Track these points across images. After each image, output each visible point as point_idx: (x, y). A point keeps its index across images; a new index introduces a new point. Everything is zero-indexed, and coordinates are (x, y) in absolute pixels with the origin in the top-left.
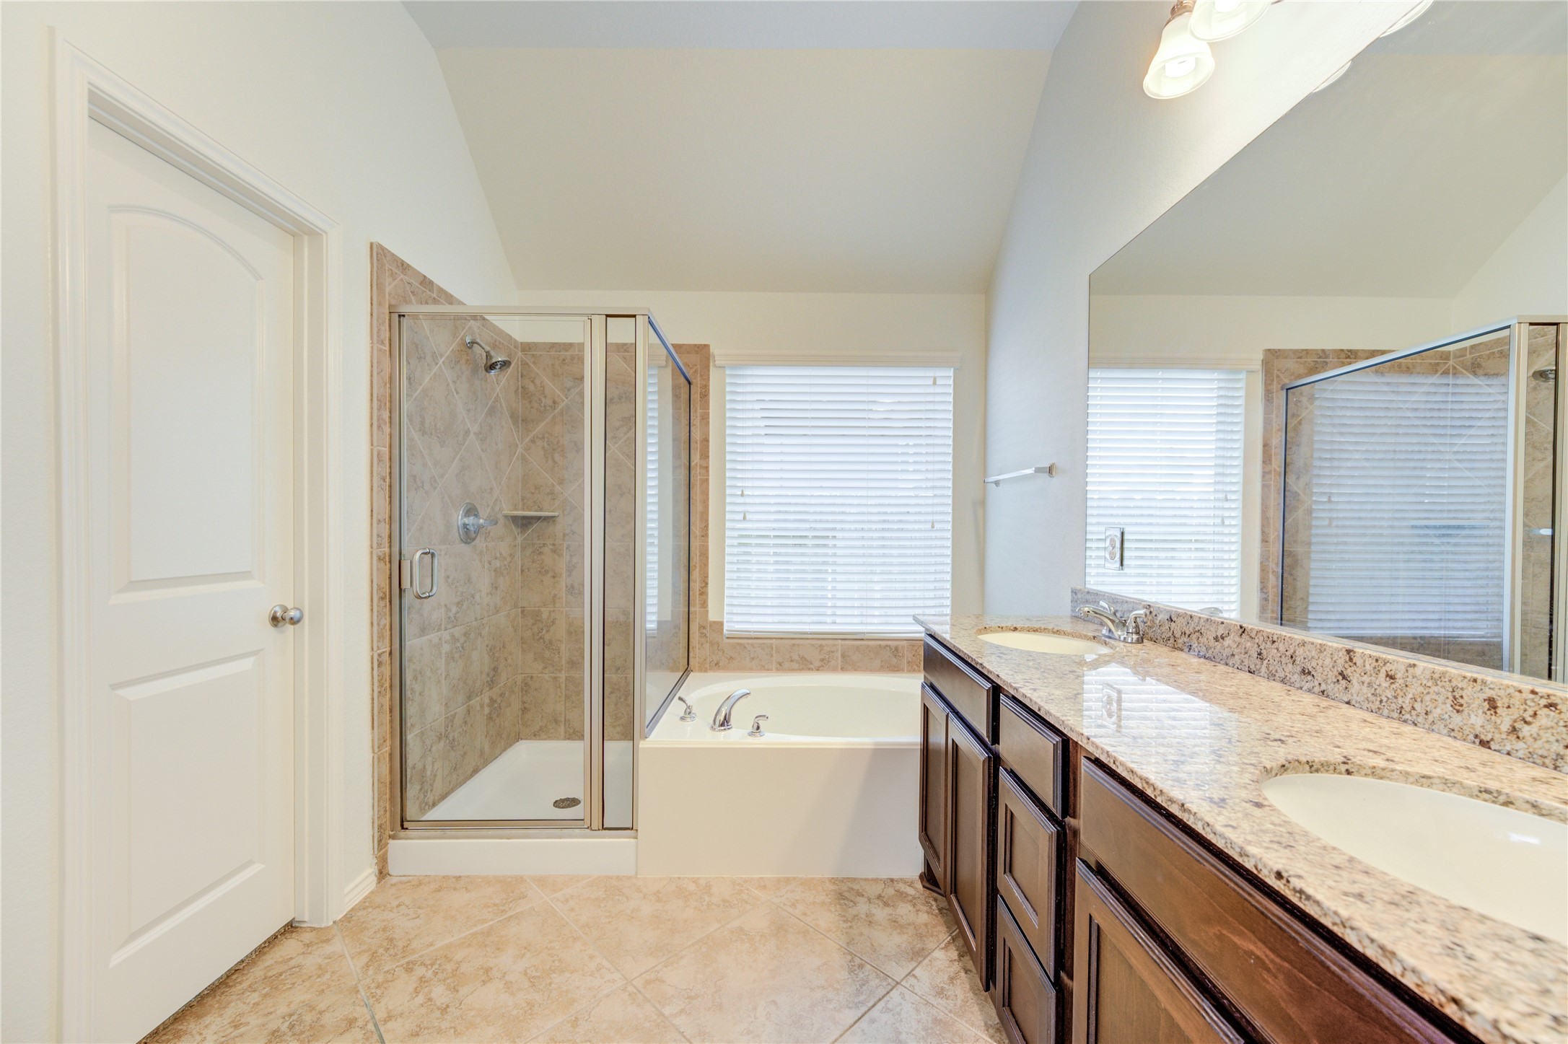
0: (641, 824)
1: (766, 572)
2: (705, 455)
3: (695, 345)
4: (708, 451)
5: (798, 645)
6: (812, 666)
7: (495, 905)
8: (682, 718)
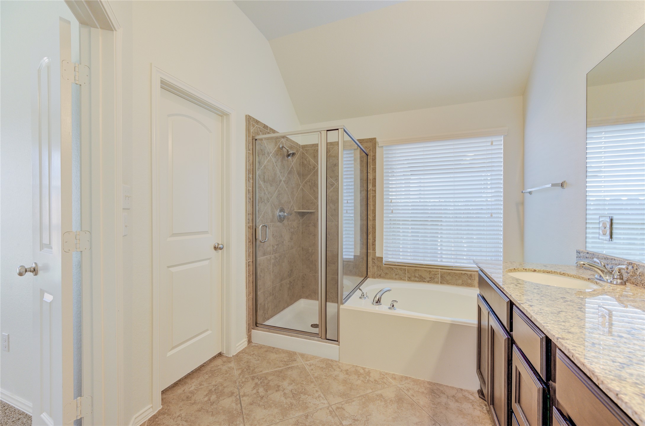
0: (341, 340)
1: (407, 236)
2: (374, 185)
3: (370, 139)
4: (376, 183)
5: (418, 270)
6: (425, 280)
7: (285, 361)
8: (360, 298)
